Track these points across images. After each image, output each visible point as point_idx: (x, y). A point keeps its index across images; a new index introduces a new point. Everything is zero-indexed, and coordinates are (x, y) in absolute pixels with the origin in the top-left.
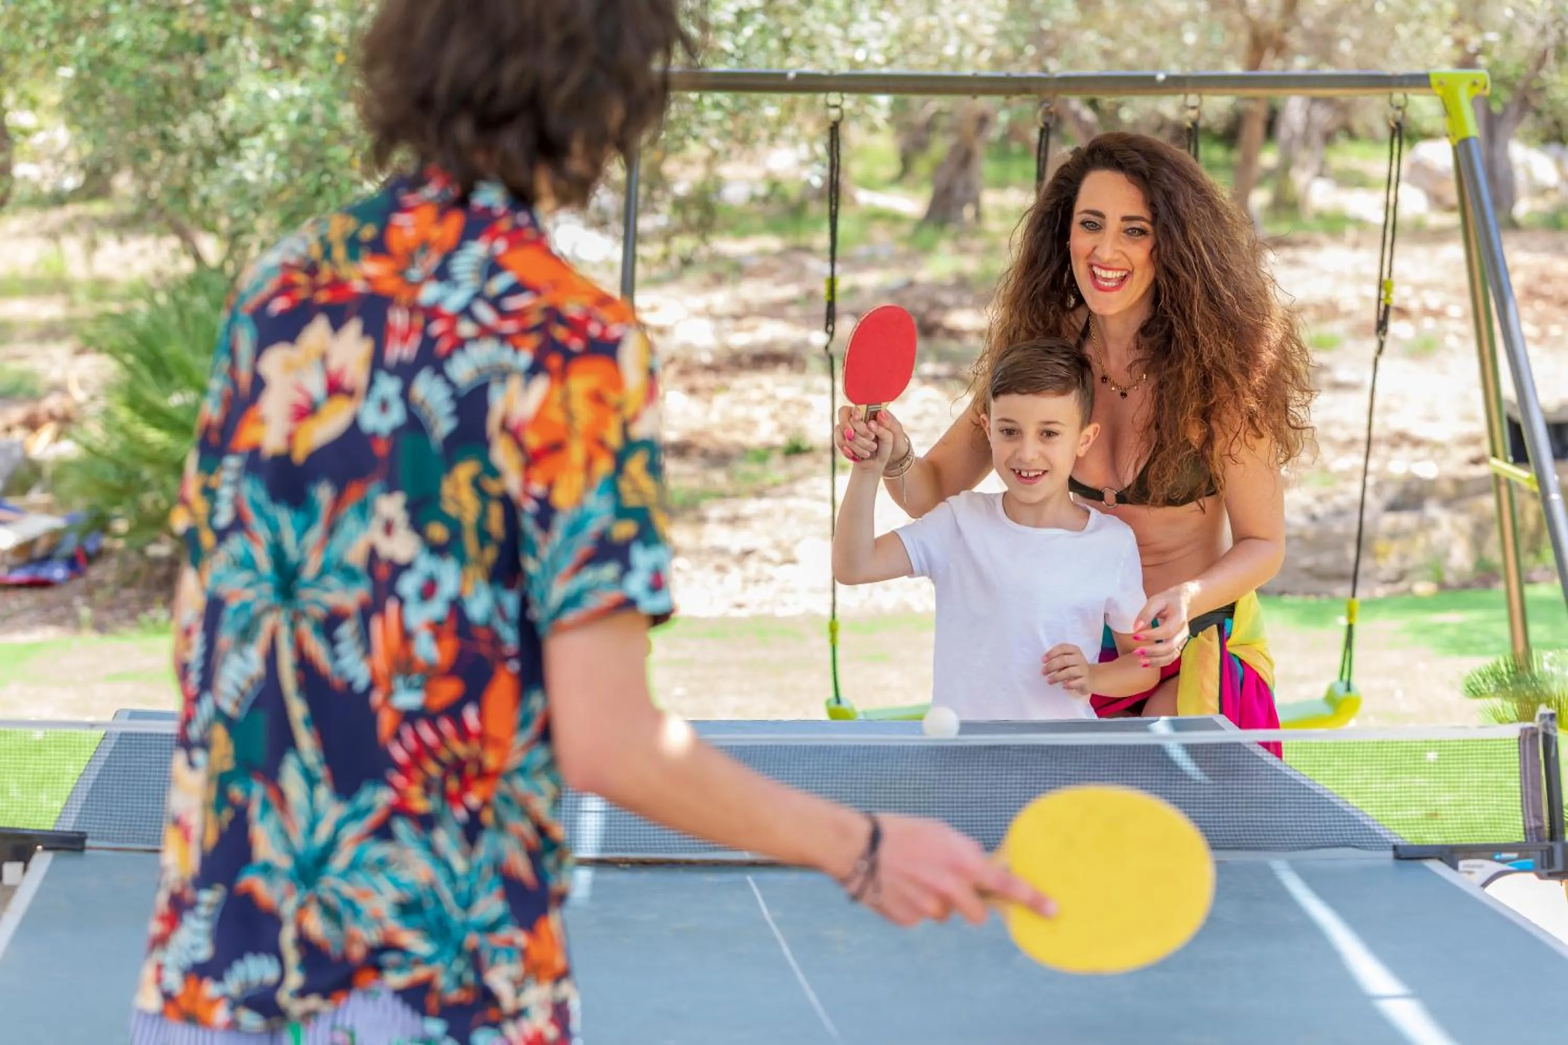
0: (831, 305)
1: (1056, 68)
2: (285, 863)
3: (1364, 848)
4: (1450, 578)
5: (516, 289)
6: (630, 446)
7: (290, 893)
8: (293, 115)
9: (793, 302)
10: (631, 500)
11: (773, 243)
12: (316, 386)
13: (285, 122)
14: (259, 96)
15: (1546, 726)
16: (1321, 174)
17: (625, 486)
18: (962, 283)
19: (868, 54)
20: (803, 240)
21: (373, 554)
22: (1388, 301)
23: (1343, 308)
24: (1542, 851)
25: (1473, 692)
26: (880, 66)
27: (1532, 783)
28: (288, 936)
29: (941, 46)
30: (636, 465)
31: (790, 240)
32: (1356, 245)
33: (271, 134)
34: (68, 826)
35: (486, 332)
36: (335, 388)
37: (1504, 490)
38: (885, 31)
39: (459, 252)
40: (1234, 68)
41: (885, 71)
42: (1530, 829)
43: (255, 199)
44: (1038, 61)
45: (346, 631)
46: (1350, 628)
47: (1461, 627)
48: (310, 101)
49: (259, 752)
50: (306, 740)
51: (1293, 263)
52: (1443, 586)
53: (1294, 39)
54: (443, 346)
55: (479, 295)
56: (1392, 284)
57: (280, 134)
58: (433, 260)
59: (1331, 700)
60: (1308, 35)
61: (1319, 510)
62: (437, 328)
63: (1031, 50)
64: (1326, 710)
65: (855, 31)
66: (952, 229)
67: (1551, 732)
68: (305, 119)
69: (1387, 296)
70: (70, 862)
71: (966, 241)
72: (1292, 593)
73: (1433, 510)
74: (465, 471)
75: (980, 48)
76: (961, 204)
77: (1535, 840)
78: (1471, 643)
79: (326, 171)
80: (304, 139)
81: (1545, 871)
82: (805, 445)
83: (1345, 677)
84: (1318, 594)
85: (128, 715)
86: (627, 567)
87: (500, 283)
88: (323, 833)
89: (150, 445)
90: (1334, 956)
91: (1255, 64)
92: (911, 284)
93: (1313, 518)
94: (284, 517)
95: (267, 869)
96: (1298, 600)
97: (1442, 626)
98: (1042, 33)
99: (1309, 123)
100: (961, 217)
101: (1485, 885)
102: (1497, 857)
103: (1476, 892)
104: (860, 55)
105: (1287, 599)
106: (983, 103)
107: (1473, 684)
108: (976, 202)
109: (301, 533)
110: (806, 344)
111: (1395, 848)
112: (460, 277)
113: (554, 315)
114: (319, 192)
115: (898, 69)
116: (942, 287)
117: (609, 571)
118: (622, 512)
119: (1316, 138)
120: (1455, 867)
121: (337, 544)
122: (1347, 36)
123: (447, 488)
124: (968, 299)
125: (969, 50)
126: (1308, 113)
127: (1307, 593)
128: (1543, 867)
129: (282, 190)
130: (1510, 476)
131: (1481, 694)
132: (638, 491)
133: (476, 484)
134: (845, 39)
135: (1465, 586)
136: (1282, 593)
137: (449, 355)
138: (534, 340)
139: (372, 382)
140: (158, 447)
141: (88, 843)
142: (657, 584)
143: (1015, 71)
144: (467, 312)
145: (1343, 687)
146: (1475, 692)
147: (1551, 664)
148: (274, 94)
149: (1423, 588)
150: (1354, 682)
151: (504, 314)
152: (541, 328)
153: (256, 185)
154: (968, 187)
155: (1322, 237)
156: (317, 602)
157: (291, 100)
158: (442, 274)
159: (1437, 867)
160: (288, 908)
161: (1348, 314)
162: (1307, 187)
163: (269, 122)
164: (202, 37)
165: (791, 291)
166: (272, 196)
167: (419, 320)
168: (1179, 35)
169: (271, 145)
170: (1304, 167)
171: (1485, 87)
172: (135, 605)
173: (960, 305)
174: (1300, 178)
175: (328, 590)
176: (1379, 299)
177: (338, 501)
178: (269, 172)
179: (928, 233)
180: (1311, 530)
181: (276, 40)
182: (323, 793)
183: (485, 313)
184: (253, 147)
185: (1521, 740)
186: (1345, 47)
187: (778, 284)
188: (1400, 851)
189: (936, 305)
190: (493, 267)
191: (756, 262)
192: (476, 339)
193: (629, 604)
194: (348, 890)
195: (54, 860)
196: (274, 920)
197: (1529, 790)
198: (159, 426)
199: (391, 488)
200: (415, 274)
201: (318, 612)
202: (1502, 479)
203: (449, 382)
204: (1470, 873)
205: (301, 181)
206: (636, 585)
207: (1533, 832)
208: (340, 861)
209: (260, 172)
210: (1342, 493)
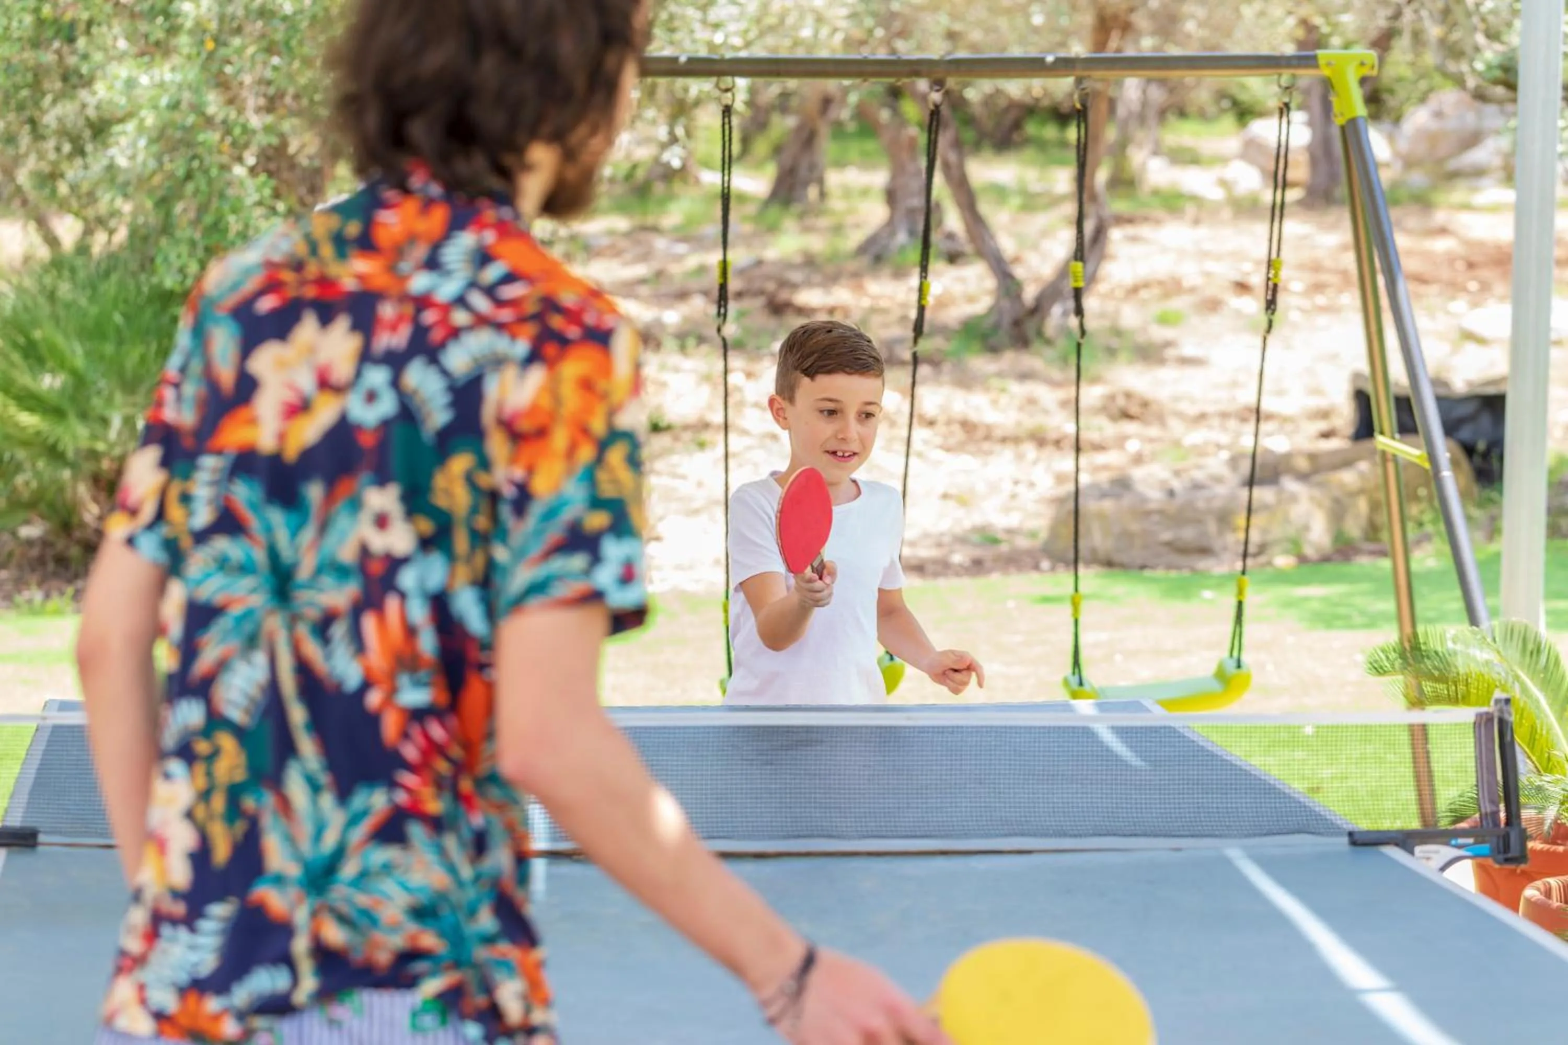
0: (723, 288)
1: (906, 49)
2: (294, 870)
3: (1319, 834)
4: (1309, 551)
5: (509, 278)
6: (614, 435)
7: (300, 901)
8: (164, 101)
9: (643, 281)
10: (607, 490)
11: (621, 223)
12: (306, 382)
13: (155, 107)
14: (131, 84)
15: (1501, 711)
16: (1156, 153)
17: (602, 476)
18: (810, 262)
19: (726, 36)
20: (650, 220)
21: (365, 552)
22: (1276, 280)
23: (1186, 284)
24: (1498, 837)
25: (1375, 668)
26: (739, 49)
27: (1487, 768)
28: (301, 946)
29: (796, 27)
30: (616, 456)
31: (638, 220)
32: (1196, 222)
33: (142, 121)
34: (16, 821)
35: (481, 321)
36: (324, 383)
37: (1391, 467)
38: (742, 14)
39: (448, 242)
40: (1078, 49)
41: (743, 54)
42: (1486, 814)
43: (127, 184)
44: (888, 42)
45: (339, 630)
46: (1240, 604)
47: (1324, 599)
48: (180, 87)
49: (267, 760)
50: (307, 746)
51: (1134, 239)
52: (1303, 559)
53: (1140, 20)
54: (437, 335)
55: (473, 284)
56: (1280, 263)
57: (150, 119)
58: (420, 252)
59: (1221, 676)
60: (1153, 16)
61: (1176, 484)
62: (429, 317)
63: (880, 33)
64: (1216, 686)
65: (714, 15)
66: (796, 208)
67: (1506, 716)
68: (174, 106)
69: (1276, 275)
70: (24, 859)
71: (810, 221)
72: (1153, 567)
73: (1290, 485)
74: (460, 463)
75: (835, 30)
76: (806, 184)
77: (1491, 825)
78: (1338, 617)
79: (194, 157)
80: (172, 124)
81: (1501, 857)
82: (663, 424)
83: (1235, 654)
84: (1178, 568)
85: (56, 706)
86: (596, 558)
87: (493, 273)
88: (330, 841)
89: (24, 429)
90: (1308, 948)
91: (1101, 45)
92: (759, 263)
93: (1171, 493)
94: (277, 517)
95: (279, 880)
96: (1160, 573)
97: (1306, 599)
98: (893, 15)
99: (1145, 104)
100: (806, 196)
101: (1443, 869)
102: (1453, 842)
103: (1435, 877)
104: (718, 38)
105: (1147, 573)
106: (831, 85)
107: (1376, 661)
108: (821, 181)
109: (295, 533)
110: (659, 323)
111: (1351, 834)
112: (452, 266)
113: (550, 304)
114: (189, 176)
115: (758, 52)
116: (790, 266)
117: (578, 561)
118: (597, 503)
119: (1151, 114)
120: (1411, 852)
121: (331, 540)
122: (1193, 16)
123: (440, 481)
124: (817, 278)
125: (824, 32)
126: (1144, 92)
127: (1169, 567)
128: (1499, 852)
129: (154, 173)
130: (1397, 453)
131: (1385, 672)
132: (615, 482)
133: (469, 480)
134: (704, 22)
135: (1326, 559)
136: (1143, 567)
137: (442, 345)
138: (531, 329)
139: (358, 374)
140: (31, 431)
141: (42, 838)
142: (628, 576)
143: (865, 53)
144: (461, 301)
145: (1232, 663)
146: (1378, 670)
147: (1454, 642)
148: (144, 80)
149: (1283, 561)
150: (1245, 658)
151: (500, 303)
152: (539, 317)
153: (126, 171)
154: (813, 167)
155: (1159, 213)
156: (312, 604)
157: (162, 85)
158: (432, 264)
159: (1395, 853)
160: (301, 917)
161: (1192, 290)
162: (1144, 165)
163: (141, 107)
164: (72, 25)
165: (640, 270)
166: (142, 181)
167: (409, 309)
168: (1028, 16)
169: (141, 129)
170: (1140, 146)
171: (1373, 67)
172: (9, 587)
173: (808, 284)
174: (1138, 156)
175: (321, 590)
176: (1268, 279)
177: (330, 498)
178: (140, 158)
179: (774, 212)
180: (1173, 507)
181: (143, 27)
182: (327, 800)
183: (480, 302)
184: (124, 133)
185: (1477, 725)
186: (1190, 26)
187: (626, 264)
188: (1356, 837)
189: (784, 284)
190: (484, 257)
191: (605, 241)
192: (470, 328)
193: (595, 597)
194: (362, 899)
195: (8, 854)
196: (286, 930)
197: (1485, 775)
198: (31, 410)
199: (382, 480)
200: (405, 266)
201: (313, 614)
202: (1390, 457)
203: (445, 373)
204: (1428, 859)
205: (168, 166)
206: (605, 577)
207: (1489, 817)
208: (349, 870)
209: (132, 157)
210: (1199, 467)
